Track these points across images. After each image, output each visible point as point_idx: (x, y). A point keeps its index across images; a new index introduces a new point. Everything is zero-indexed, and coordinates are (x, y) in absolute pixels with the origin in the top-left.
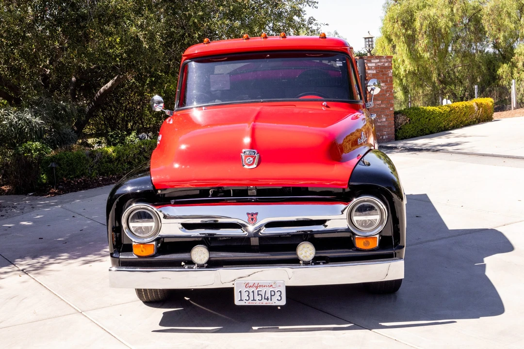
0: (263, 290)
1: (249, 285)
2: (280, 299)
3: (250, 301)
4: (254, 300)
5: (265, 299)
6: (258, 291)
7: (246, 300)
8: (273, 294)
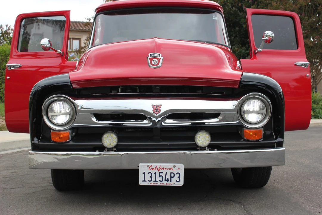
0: (164, 172)
1: (152, 167)
2: (178, 180)
3: (152, 182)
4: (155, 181)
5: (165, 180)
6: (160, 173)
7: (148, 180)
8: (172, 176)
